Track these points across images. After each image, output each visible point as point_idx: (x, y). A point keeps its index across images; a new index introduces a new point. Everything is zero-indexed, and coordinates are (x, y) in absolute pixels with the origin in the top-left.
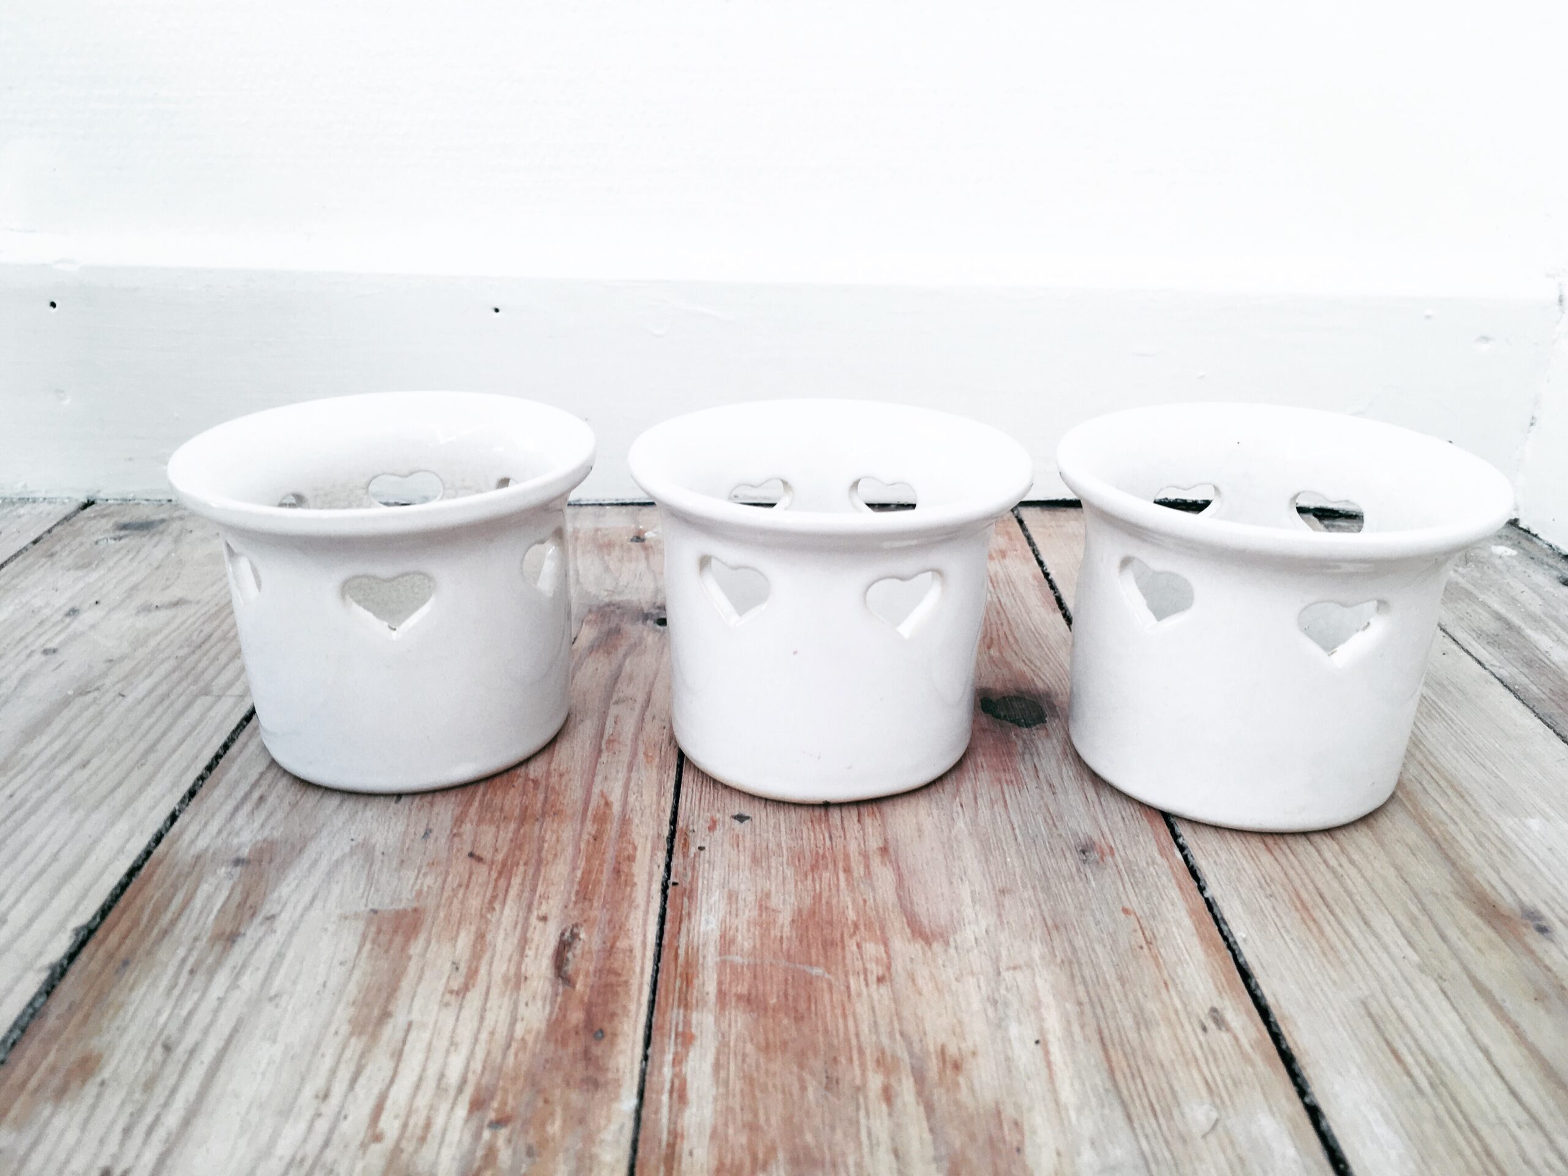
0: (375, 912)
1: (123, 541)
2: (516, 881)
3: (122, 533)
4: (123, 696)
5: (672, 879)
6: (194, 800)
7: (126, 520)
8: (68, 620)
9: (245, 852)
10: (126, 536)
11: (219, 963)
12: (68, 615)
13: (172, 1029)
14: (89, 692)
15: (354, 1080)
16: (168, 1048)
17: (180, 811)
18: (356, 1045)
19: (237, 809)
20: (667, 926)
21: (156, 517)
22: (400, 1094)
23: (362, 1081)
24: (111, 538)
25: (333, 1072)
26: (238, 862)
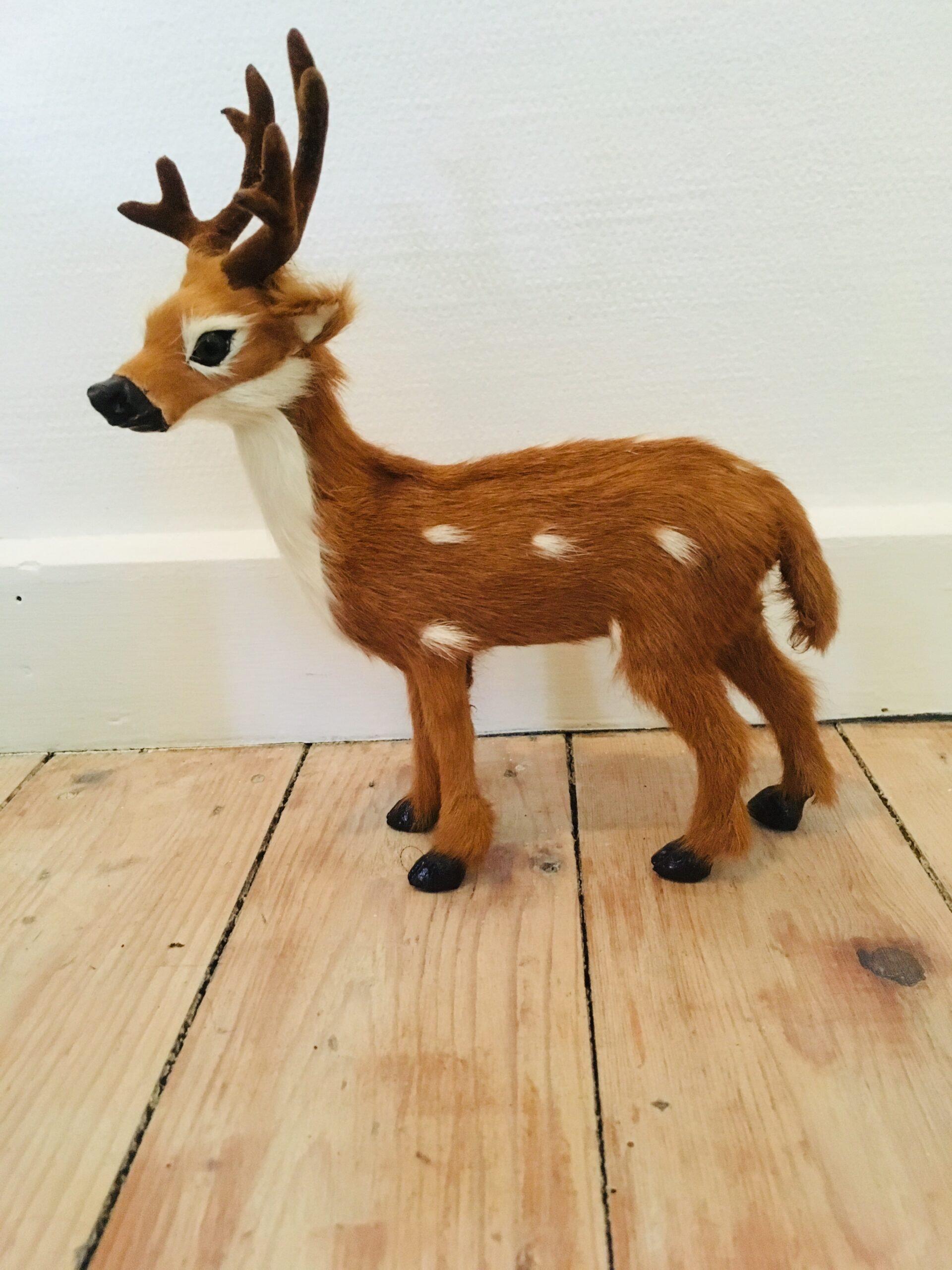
0: (340, 1227)
1: (81, 795)
2: (464, 1188)
3: (80, 786)
4: (94, 968)
5: (609, 1187)
6: (167, 1089)
7: (80, 772)
8: (42, 883)
9: (216, 1154)
10: (83, 789)
12: (41, 878)
14: (65, 965)
17: (157, 1103)
19: (204, 1099)
20: (615, 1247)
21: (105, 768)
24: (70, 792)
26: (212, 1165)
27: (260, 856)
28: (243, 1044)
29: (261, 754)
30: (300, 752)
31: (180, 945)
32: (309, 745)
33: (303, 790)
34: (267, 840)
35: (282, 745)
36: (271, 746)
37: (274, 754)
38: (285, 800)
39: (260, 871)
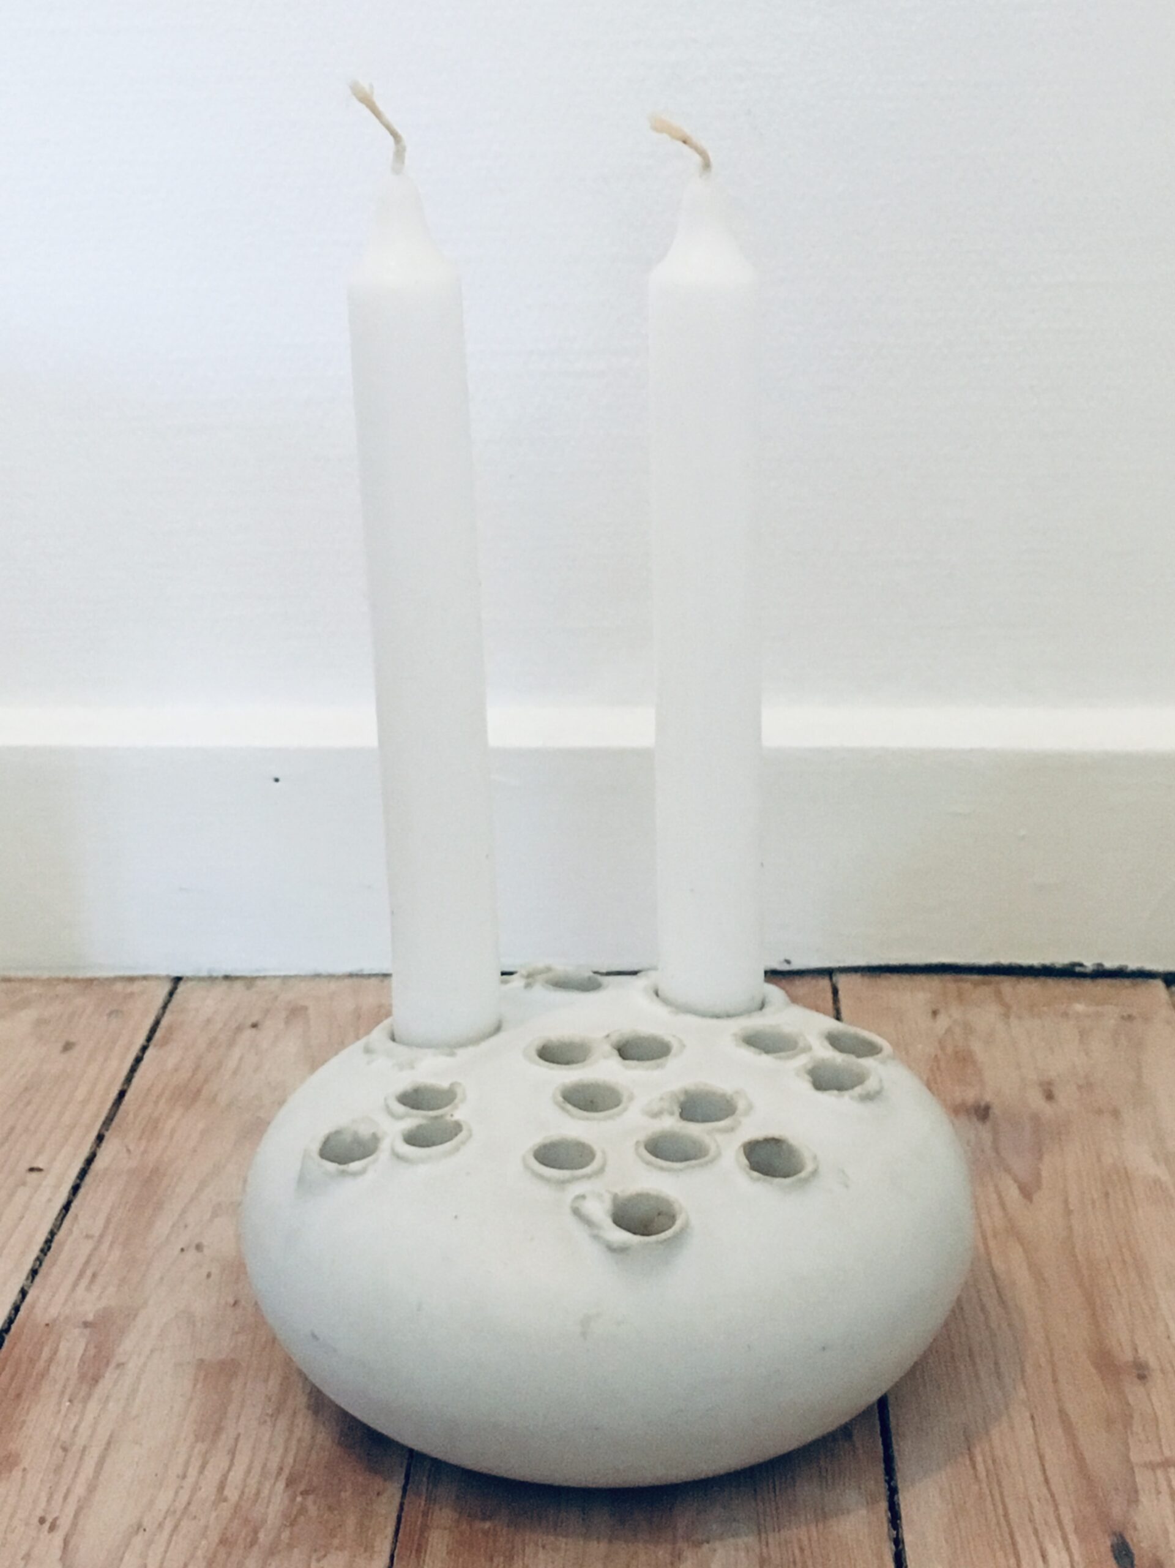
0: (202, 1361)
6: (38, 1279)
9: (90, 1317)
11: (88, 1396)
13: (65, 1436)
15: (203, 1467)
16: (65, 1449)
17: (29, 1287)
18: (200, 1447)
19: (75, 1285)
22: (236, 1476)
23: (209, 1467)
25: (187, 1463)
26: (86, 1325)
27: (122, 1094)
28: (111, 1246)
29: (119, 987)
30: (167, 987)
31: (39, 1170)
32: (178, 980)
33: (170, 1029)
34: (129, 1079)
35: (145, 978)
36: (131, 979)
37: (136, 987)
38: (149, 1039)
39: (122, 1107)
